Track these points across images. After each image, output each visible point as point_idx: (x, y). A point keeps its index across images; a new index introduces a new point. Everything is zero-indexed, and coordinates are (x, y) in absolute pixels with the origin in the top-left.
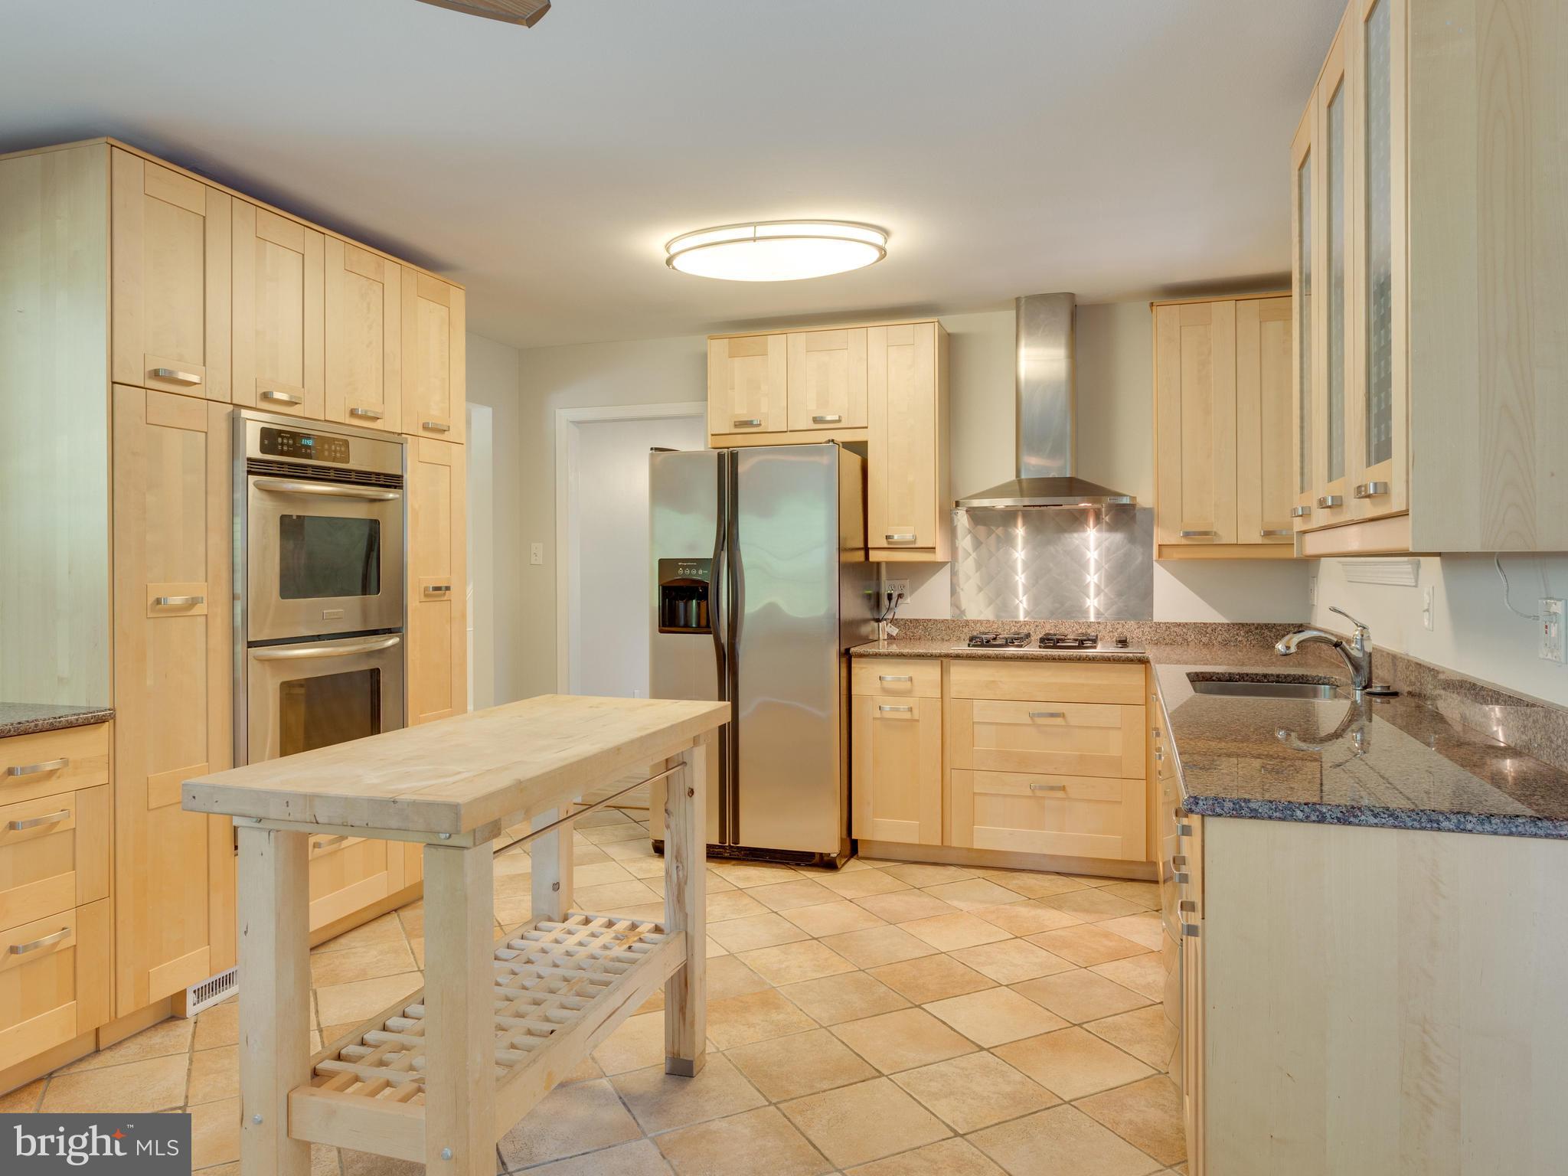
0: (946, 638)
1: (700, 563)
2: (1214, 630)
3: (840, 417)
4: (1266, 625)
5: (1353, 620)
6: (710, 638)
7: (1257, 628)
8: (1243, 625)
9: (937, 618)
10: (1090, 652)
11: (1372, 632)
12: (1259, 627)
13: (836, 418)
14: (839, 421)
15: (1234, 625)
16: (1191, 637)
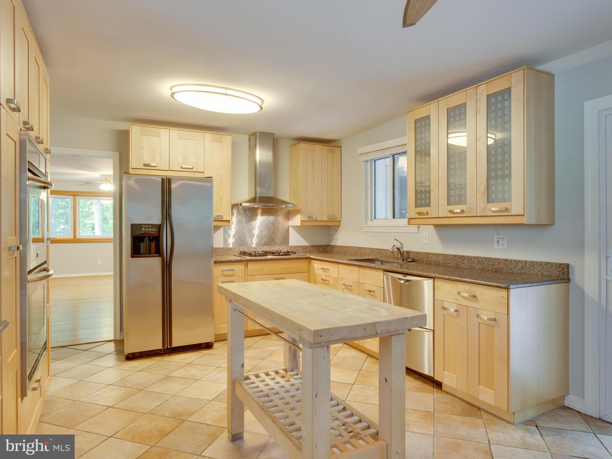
0: (223, 254)
1: (153, 226)
2: (307, 248)
3: (193, 167)
4: (320, 246)
5: (399, 242)
6: (160, 258)
7: (317, 247)
8: (314, 246)
9: (220, 247)
10: (291, 256)
11: (404, 245)
12: (318, 246)
13: (191, 167)
14: (192, 169)
15: (312, 246)
16: (301, 250)
